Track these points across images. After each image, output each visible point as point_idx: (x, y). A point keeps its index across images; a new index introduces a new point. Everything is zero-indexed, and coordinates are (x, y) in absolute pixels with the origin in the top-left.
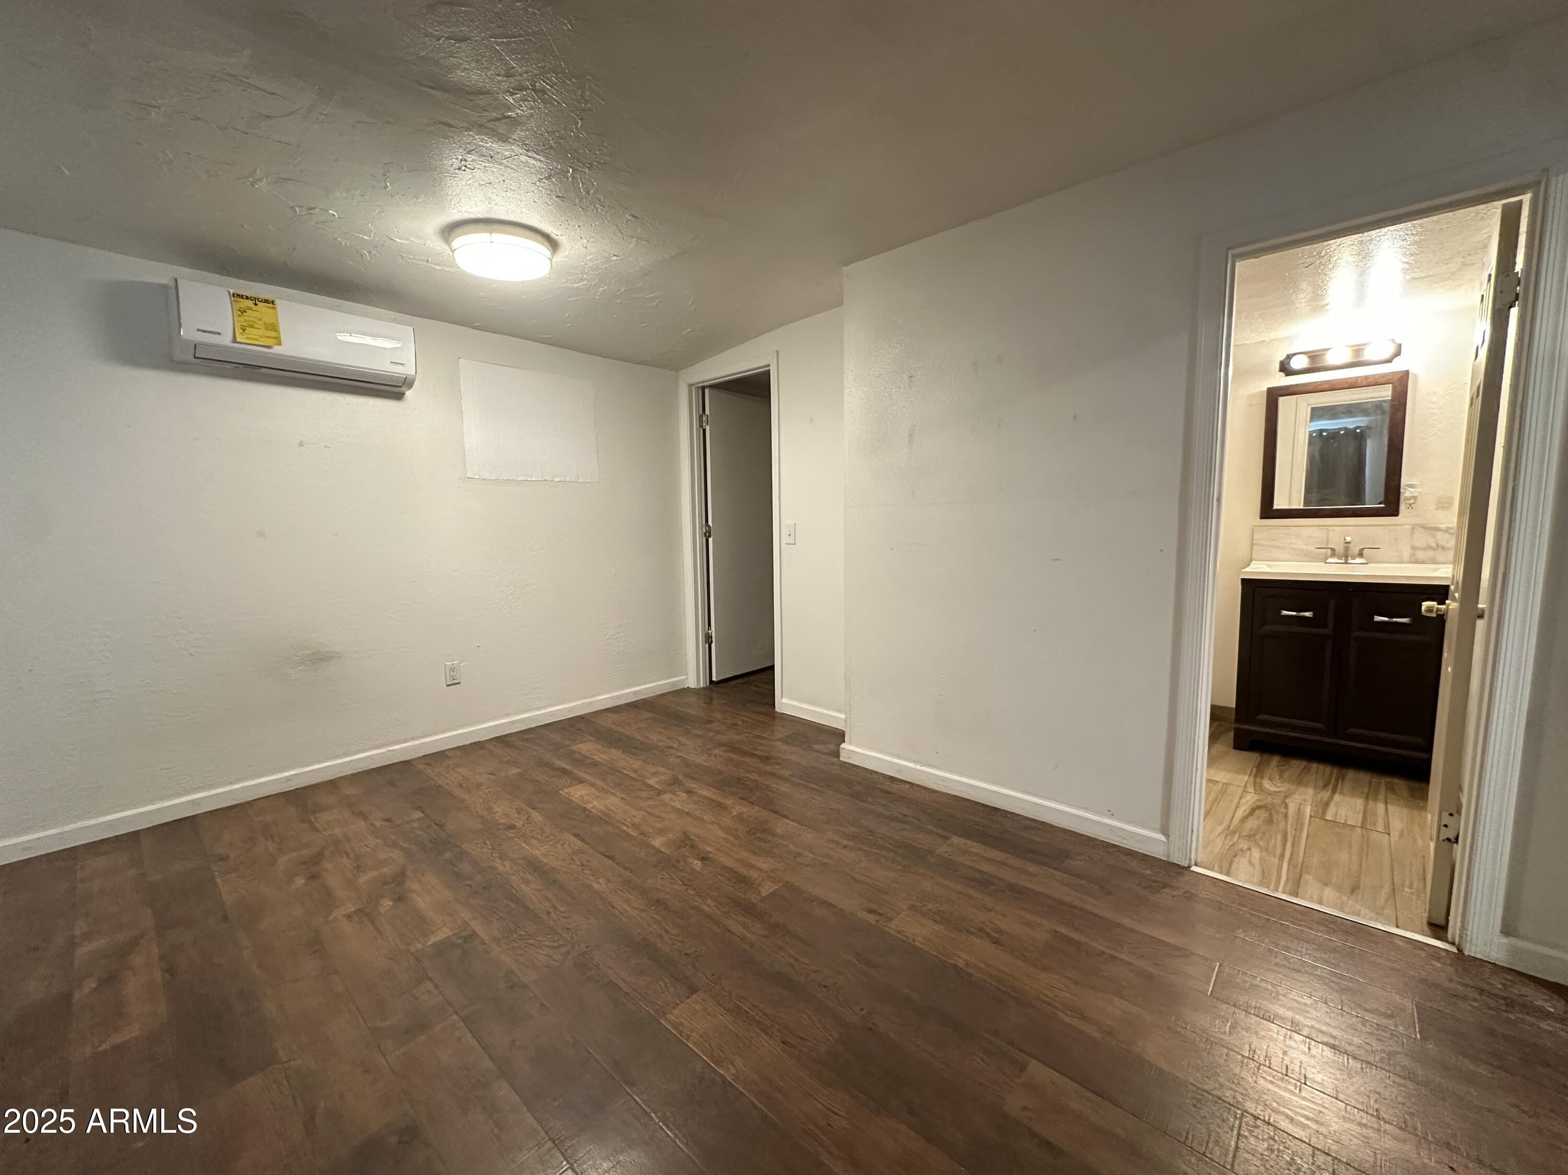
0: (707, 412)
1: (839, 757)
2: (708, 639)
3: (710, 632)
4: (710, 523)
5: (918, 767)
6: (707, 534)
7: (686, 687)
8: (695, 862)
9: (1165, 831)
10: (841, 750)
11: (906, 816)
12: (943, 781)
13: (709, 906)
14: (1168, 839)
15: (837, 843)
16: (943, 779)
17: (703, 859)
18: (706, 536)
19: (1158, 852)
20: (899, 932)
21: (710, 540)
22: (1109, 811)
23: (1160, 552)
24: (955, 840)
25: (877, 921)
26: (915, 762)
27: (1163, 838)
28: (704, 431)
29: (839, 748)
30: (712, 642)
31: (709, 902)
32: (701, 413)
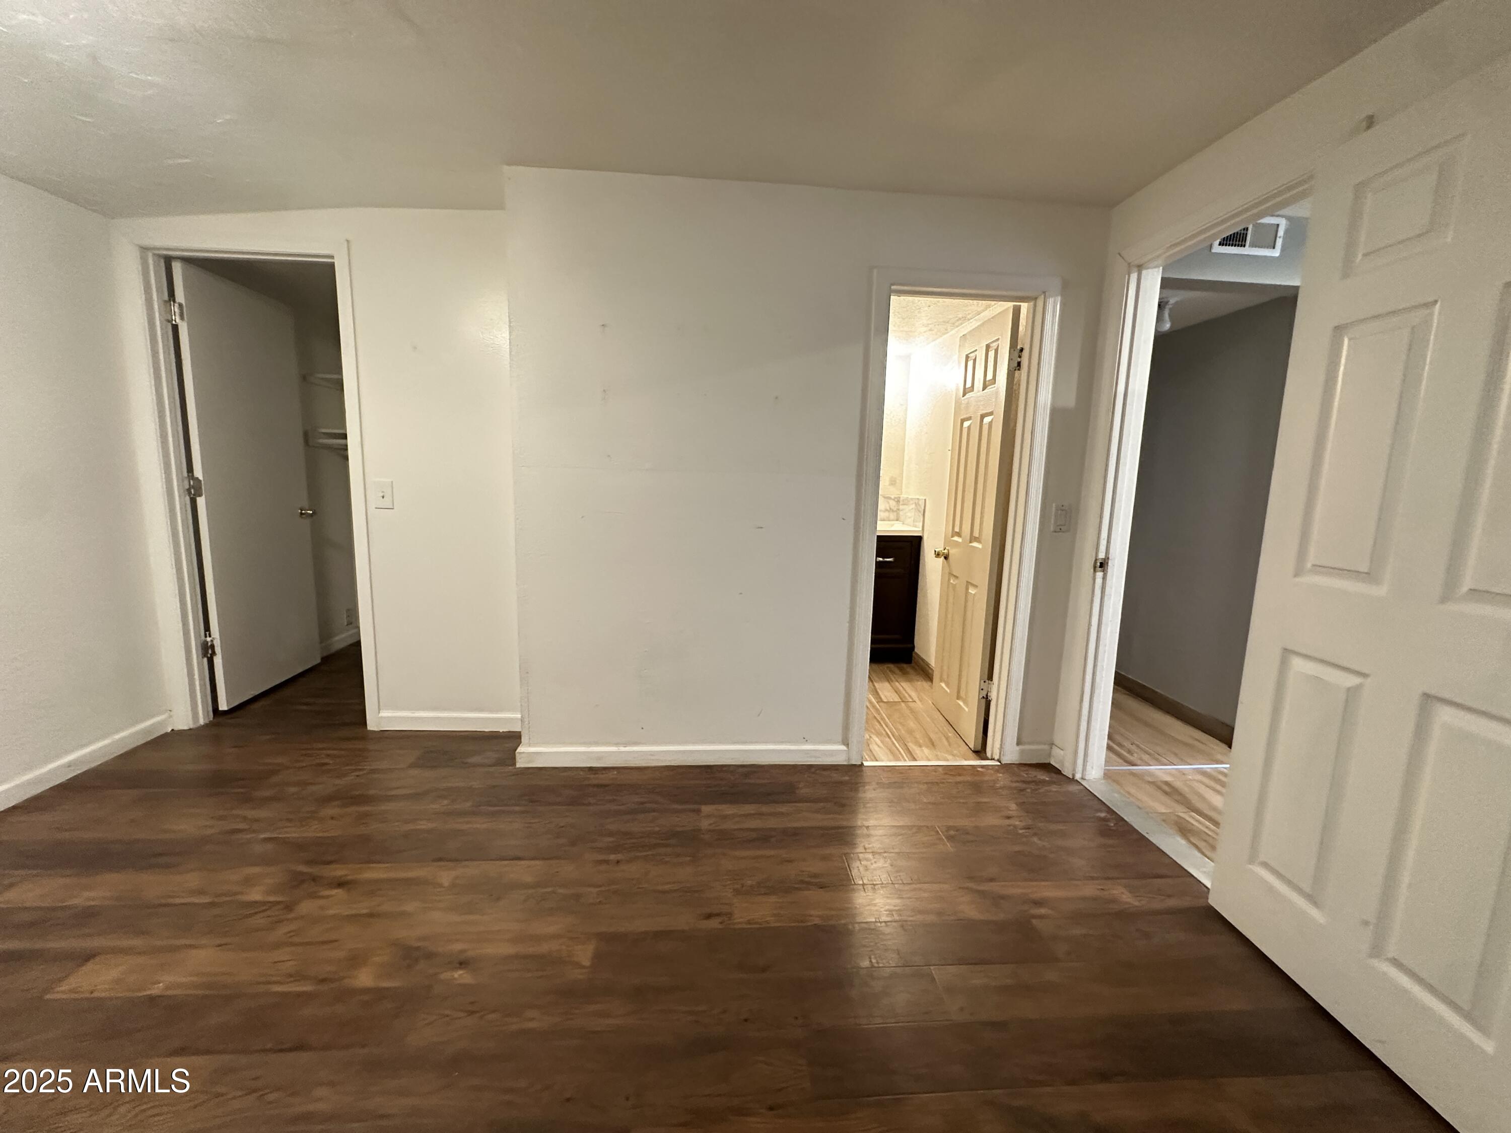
0: (180, 296)
1: (514, 764)
2: (208, 651)
3: (209, 639)
4: (198, 473)
5: (622, 749)
6: (194, 491)
7: (170, 730)
8: (456, 975)
9: (846, 742)
10: (517, 755)
11: (642, 803)
12: (652, 755)
13: (532, 1019)
14: (848, 747)
15: (607, 862)
16: (652, 754)
17: (463, 964)
18: (190, 493)
19: (841, 760)
20: (749, 922)
21: (201, 502)
22: (804, 738)
23: (843, 520)
24: (706, 809)
25: (721, 923)
26: (617, 744)
27: (844, 748)
28: (175, 328)
29: (515, 753)
30: (214, 653)
31: (530, 1013)
32: (166, 297)
